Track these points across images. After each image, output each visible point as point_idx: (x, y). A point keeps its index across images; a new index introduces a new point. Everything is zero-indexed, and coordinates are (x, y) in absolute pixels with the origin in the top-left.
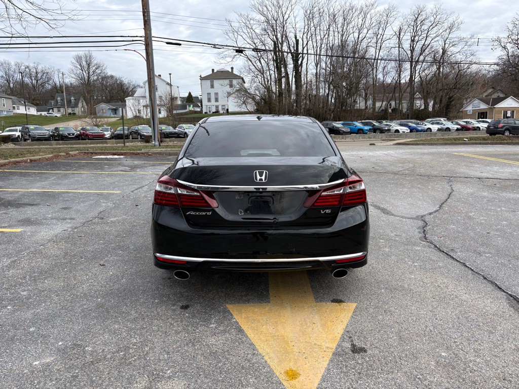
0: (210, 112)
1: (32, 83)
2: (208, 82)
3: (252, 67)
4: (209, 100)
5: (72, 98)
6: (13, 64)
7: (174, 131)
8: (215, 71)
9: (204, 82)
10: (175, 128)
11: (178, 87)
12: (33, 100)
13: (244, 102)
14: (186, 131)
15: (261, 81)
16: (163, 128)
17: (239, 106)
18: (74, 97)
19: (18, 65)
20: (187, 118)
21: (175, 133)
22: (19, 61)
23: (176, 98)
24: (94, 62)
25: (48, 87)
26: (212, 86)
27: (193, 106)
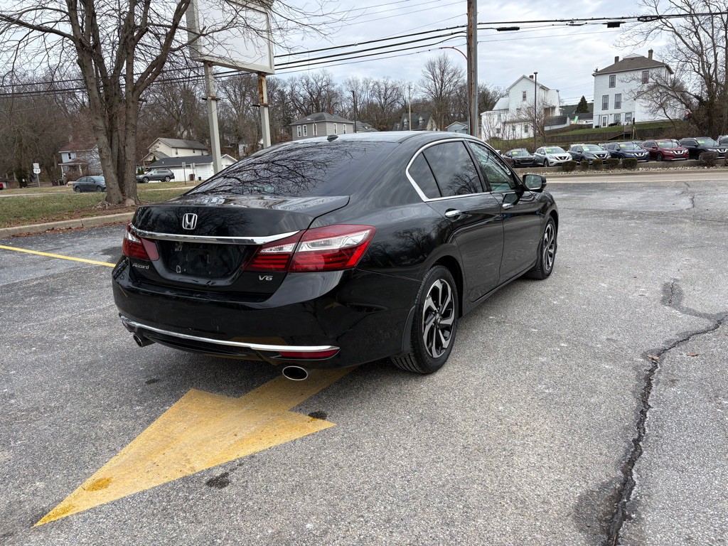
0: (604, 124)
1: (380, 102)
2: (607, 79)
3: (682, 46)
4: (605, 106)
5: (421, 119)
6: (361, 81)
7: (532, 156)
8: (620, 60)
9: (600, 78)
10: (531, 152)
11: (558, 91)
12: (380, 124)
13: (662, 106)
14: (547, 156)
15: (696, 67)
16: (513, 153)
17: (653, 112)
18: (422, 116)
19: (366, 82)
20: (563, 137)
21: (530, 160)
22: (367, 77)
23: (554, 108)
24: (450, 68)
25: (398, 106)
26: (612, 84)
27: (579, 119)
